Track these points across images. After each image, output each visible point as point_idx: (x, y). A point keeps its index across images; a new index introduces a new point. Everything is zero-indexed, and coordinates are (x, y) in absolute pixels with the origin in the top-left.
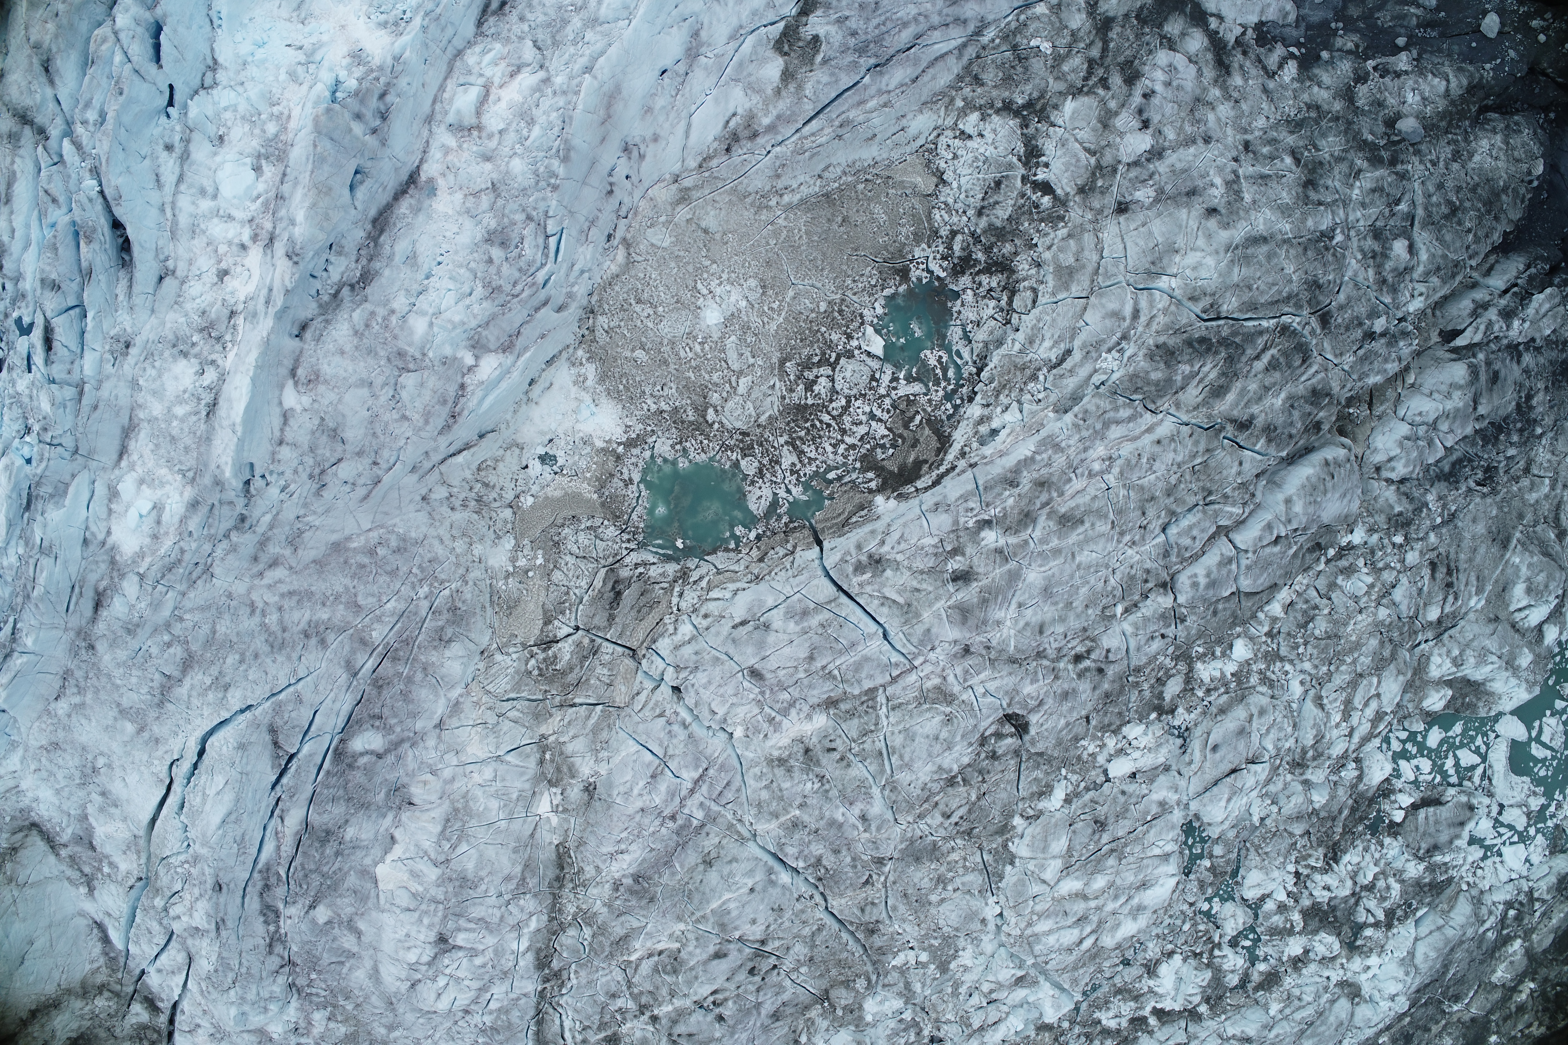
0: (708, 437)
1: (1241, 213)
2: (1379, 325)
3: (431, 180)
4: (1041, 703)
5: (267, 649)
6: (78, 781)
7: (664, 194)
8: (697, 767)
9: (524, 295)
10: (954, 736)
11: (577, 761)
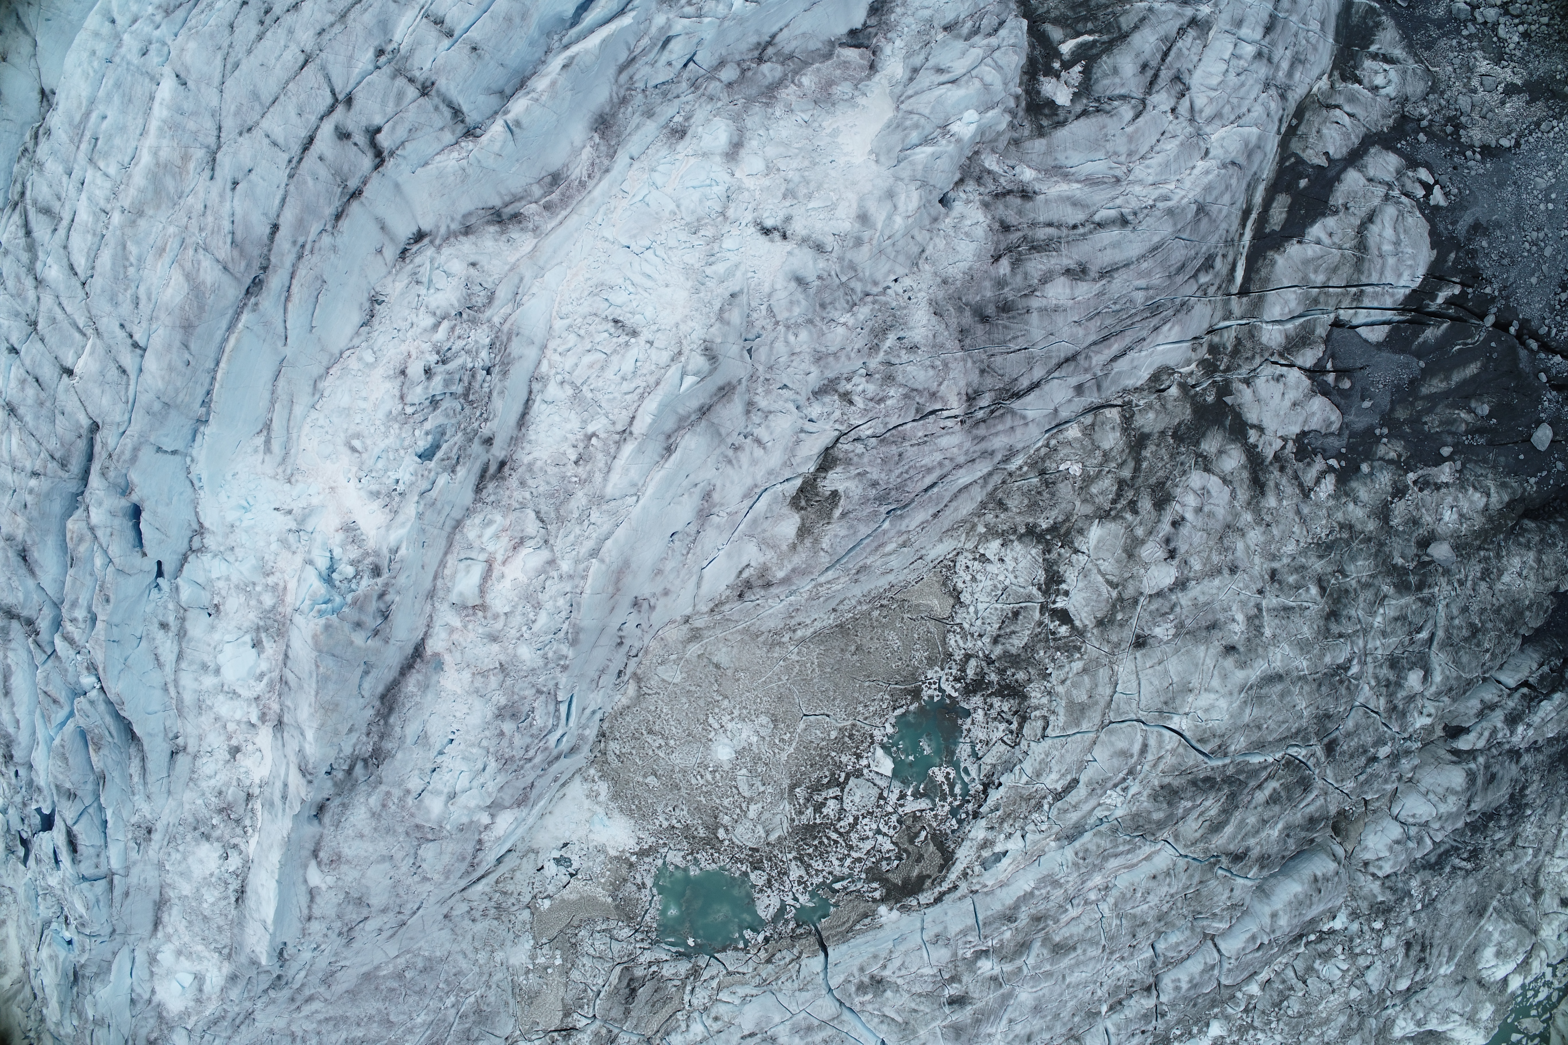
0: (718, 852)
1: (1260, 650)
2: (1384, 751)
3: (436, 655)
7: (675, 634)
9: (537, 760)
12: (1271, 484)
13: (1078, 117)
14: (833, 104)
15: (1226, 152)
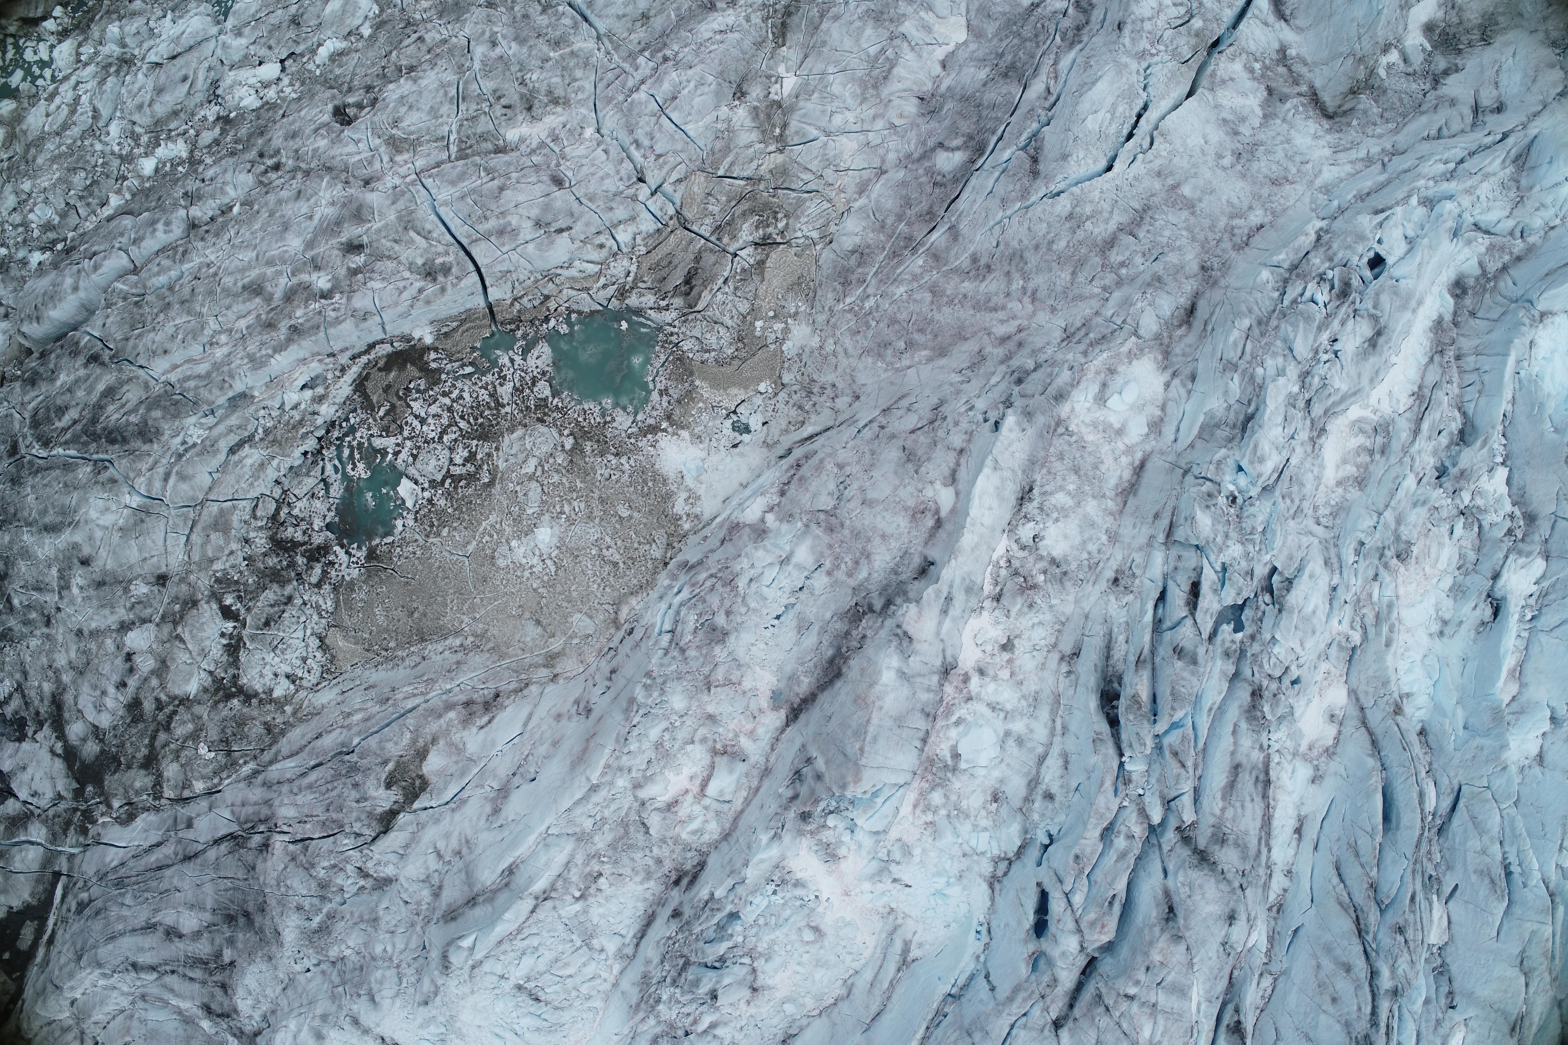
0: (578, 423)
1: (61, 557)
3: (776, 709)
4: (316, 130)
5: (1027, 255)
6: (1262, 148)
7: (568, 665)
8: (632, 103)
9: (708, 573)
10: (395, 107)
11: (748, 123)
15: (60, 999)
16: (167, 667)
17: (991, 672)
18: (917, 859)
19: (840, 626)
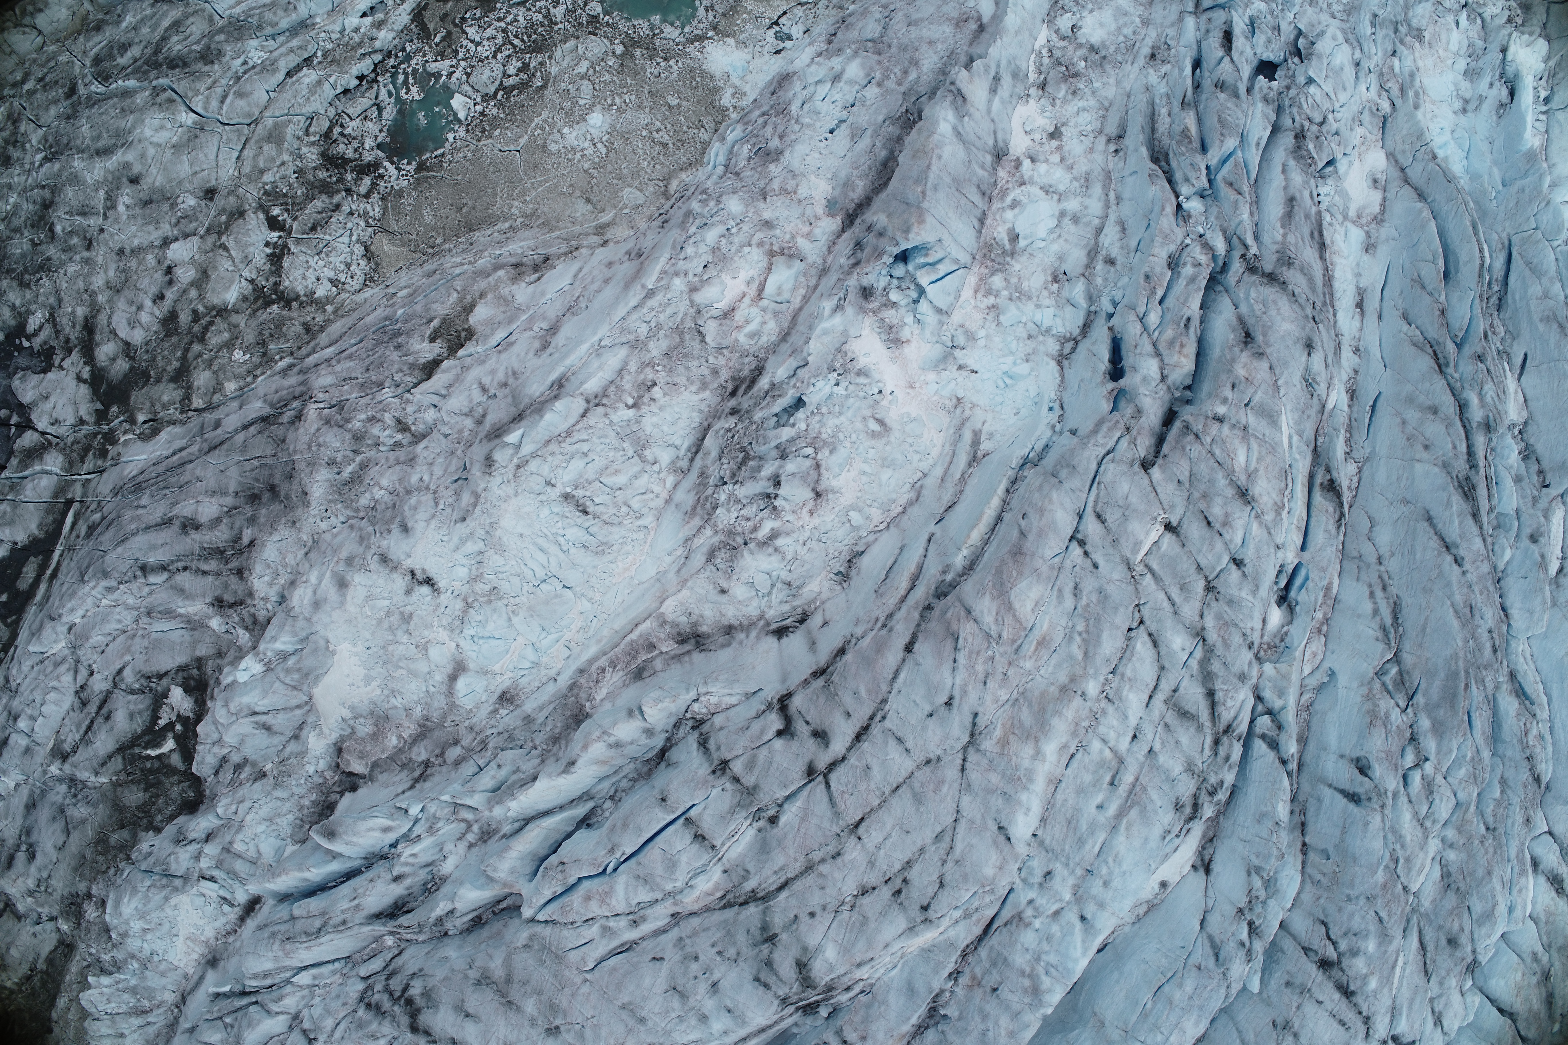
0: (628, 35)
1: (110, 179)
3: (832, 215)
7: (619, 231)
12: (78, 328)
13: (166, 673)
14: (372, 713)
15: (54, 628)
16: (208, 277)
17: (1042, 158)
18: (981, 343)
19: (892, 130)
